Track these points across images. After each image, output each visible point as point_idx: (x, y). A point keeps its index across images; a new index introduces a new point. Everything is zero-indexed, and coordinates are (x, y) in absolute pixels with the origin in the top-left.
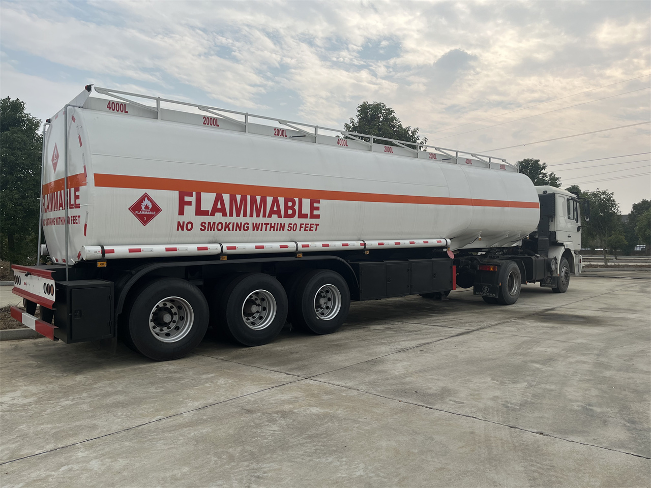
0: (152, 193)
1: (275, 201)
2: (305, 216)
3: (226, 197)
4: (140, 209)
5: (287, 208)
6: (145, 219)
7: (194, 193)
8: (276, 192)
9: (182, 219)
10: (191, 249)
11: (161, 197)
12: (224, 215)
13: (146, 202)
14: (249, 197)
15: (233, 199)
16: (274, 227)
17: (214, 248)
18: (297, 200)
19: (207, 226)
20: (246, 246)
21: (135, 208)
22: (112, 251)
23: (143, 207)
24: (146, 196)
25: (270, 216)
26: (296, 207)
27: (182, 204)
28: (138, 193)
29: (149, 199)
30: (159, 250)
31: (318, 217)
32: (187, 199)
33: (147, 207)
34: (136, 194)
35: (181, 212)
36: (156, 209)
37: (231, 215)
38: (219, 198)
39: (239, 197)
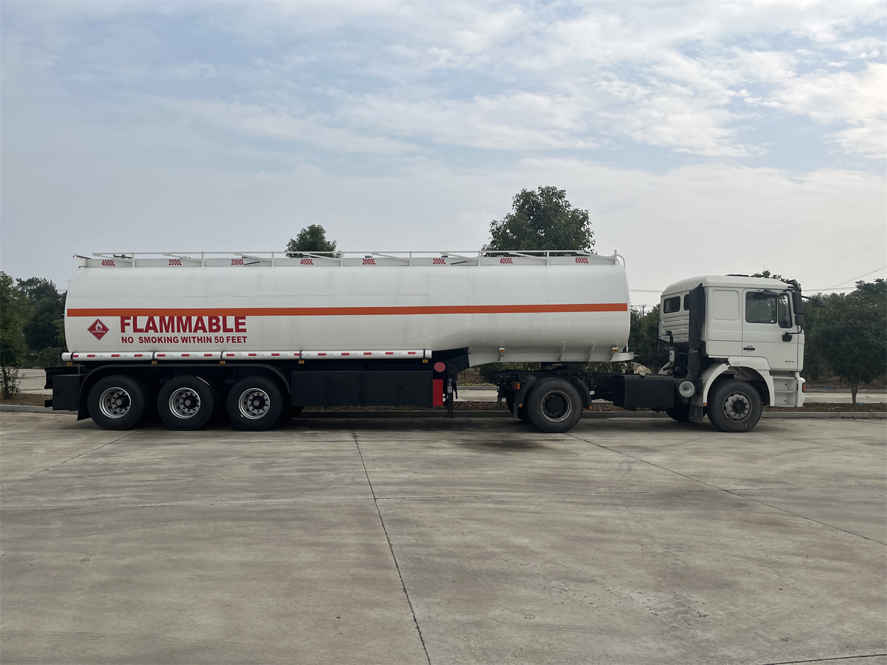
0: (102, 319)
1: (200, 319)
2: (231, 330)
3: (157, 319)
4: (95, 330)
5: (211, 324)
6: (99, 336)
7: (132, 317)
8: (200, 313)
9: (124, 335)
10: (130, 355)
11: (109, 321)
12: (156, 331)
13: (98, 325)
14: (175, 318)
15: (162, 319)
16: (201, 339)
17: (147, 355)
18: (221, 318)
19: (143, 339)
20: (174, 353)
21: (92, 329)
22: (77, 356)
23: (97, 328)
24: (98, 321)
25: (195, 331)
26: (221, 324)
27: (123, 325)
28: (93, 319)
29: (100, 323)
30: (107, 356)
31: (244, 330)
32: (126, 321)
33: (99, 328)
34: (91, 320)
35: (123, 331)
36: (105, 329)
37: (161, 331)
38: (151, 319)
39: (167, 318)
